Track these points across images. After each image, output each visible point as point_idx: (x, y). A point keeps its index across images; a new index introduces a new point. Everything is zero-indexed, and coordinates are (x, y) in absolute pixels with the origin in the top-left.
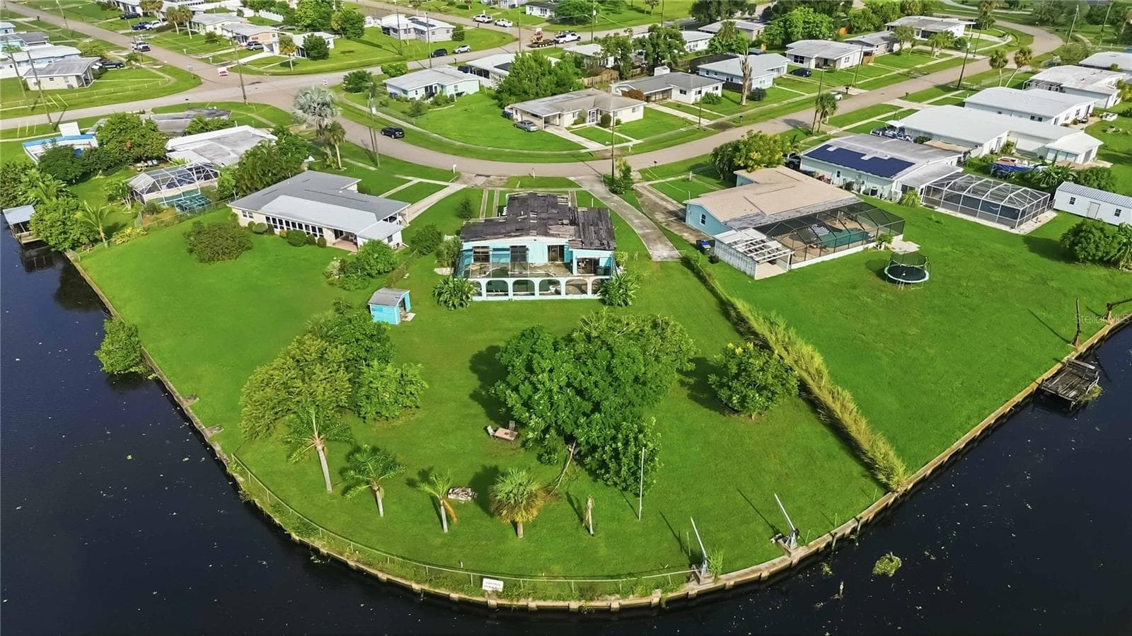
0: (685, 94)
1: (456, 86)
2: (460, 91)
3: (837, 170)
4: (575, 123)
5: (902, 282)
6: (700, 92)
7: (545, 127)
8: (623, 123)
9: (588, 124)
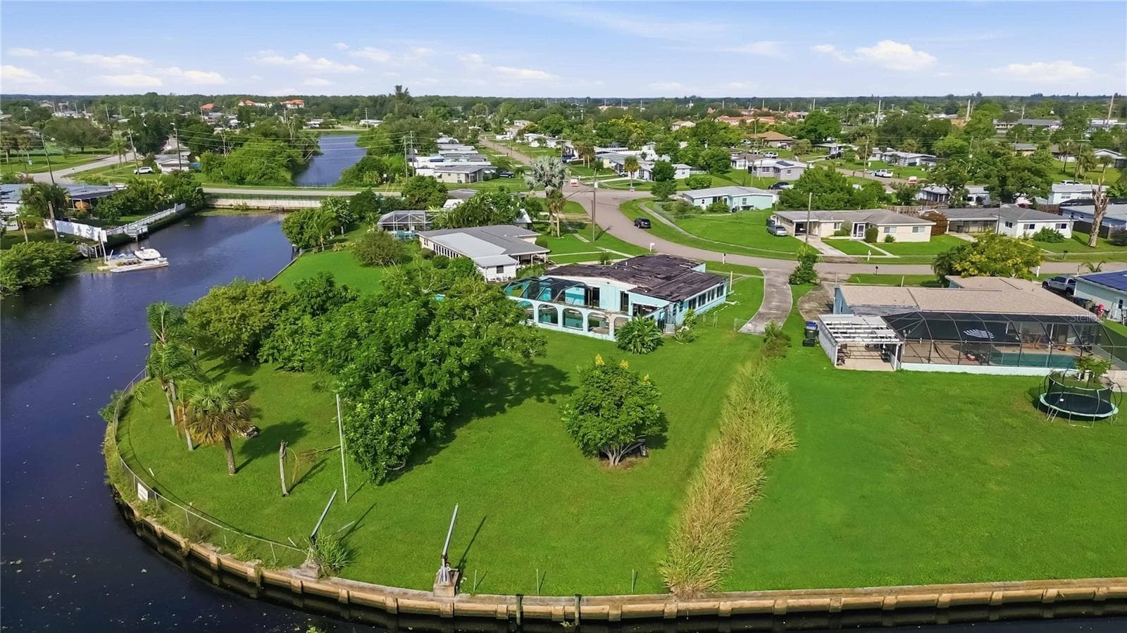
0: (1011, 227)
1: (745, 200)
2: (748, 204)
3: (1119, 299)
4: (836, 234)
5: (1055, 411)
6: (1032, 227)
7: (796, 235)
8: (896, 241)
9: (852, 237)
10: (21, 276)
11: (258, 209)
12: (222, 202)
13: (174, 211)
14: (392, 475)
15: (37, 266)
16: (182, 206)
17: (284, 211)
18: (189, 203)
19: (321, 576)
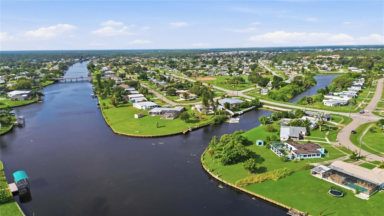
10: (215, 122)
11: (271, 109)
12: (264, 106)
13: (252, 108)
14: (225, 165)
15: (218, 120)
16: (255, 107)
17: (276, 110)
18: (256, 106)
19: (209, 171)
